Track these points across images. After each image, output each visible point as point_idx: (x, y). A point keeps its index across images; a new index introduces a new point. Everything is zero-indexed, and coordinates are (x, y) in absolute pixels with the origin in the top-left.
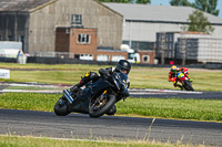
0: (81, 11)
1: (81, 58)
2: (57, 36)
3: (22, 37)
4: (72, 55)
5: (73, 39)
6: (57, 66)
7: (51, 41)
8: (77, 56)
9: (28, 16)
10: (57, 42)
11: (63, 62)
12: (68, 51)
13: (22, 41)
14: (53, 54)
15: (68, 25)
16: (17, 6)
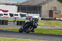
0: (56, 6)
1: (56, 19)
2: (49, 13)
3: (40, 13)
4: (54, 18)
5: (54, 14)
6: (49, 21)
7: (48, 14)
8: (55, 18)
9: (41, 7)
10: (49, 14)
11: (51, 20)
12: (52, 17)
13: (40, 14)
14: (48, 18)
15: (53, 10)
16: (38, 4)
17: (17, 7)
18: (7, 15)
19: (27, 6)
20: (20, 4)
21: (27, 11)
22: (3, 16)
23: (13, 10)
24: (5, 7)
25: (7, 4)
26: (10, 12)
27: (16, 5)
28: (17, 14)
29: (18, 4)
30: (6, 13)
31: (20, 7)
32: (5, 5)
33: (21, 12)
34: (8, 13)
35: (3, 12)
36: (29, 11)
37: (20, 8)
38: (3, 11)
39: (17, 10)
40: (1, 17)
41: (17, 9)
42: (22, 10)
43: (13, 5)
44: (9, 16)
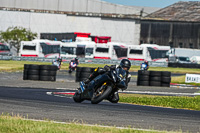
17: (139, 25)
18: (106, 50)
19: (171, 24)
20: (149, 16)
21: (170, 40)
22: (92, 56)
23: (127, 35)
24: (99, 27)
25: (105, 17)
26: (117, 41)
27: (137, 20)
28: (138, 47)
29: (144, 15)
30: (103, 45)
31: (148, 25)
32: (100, 19)
33: (151, 43)
34: (110, 45)
35: (94, 43)
36: (178, 41)
37: (147, 30)
38: (94, 39)
39: (138, 36)
40: (87, 56)
41: (139, 31)
42: (154, 35)
43: (126, 18)
44: (111, 54)
